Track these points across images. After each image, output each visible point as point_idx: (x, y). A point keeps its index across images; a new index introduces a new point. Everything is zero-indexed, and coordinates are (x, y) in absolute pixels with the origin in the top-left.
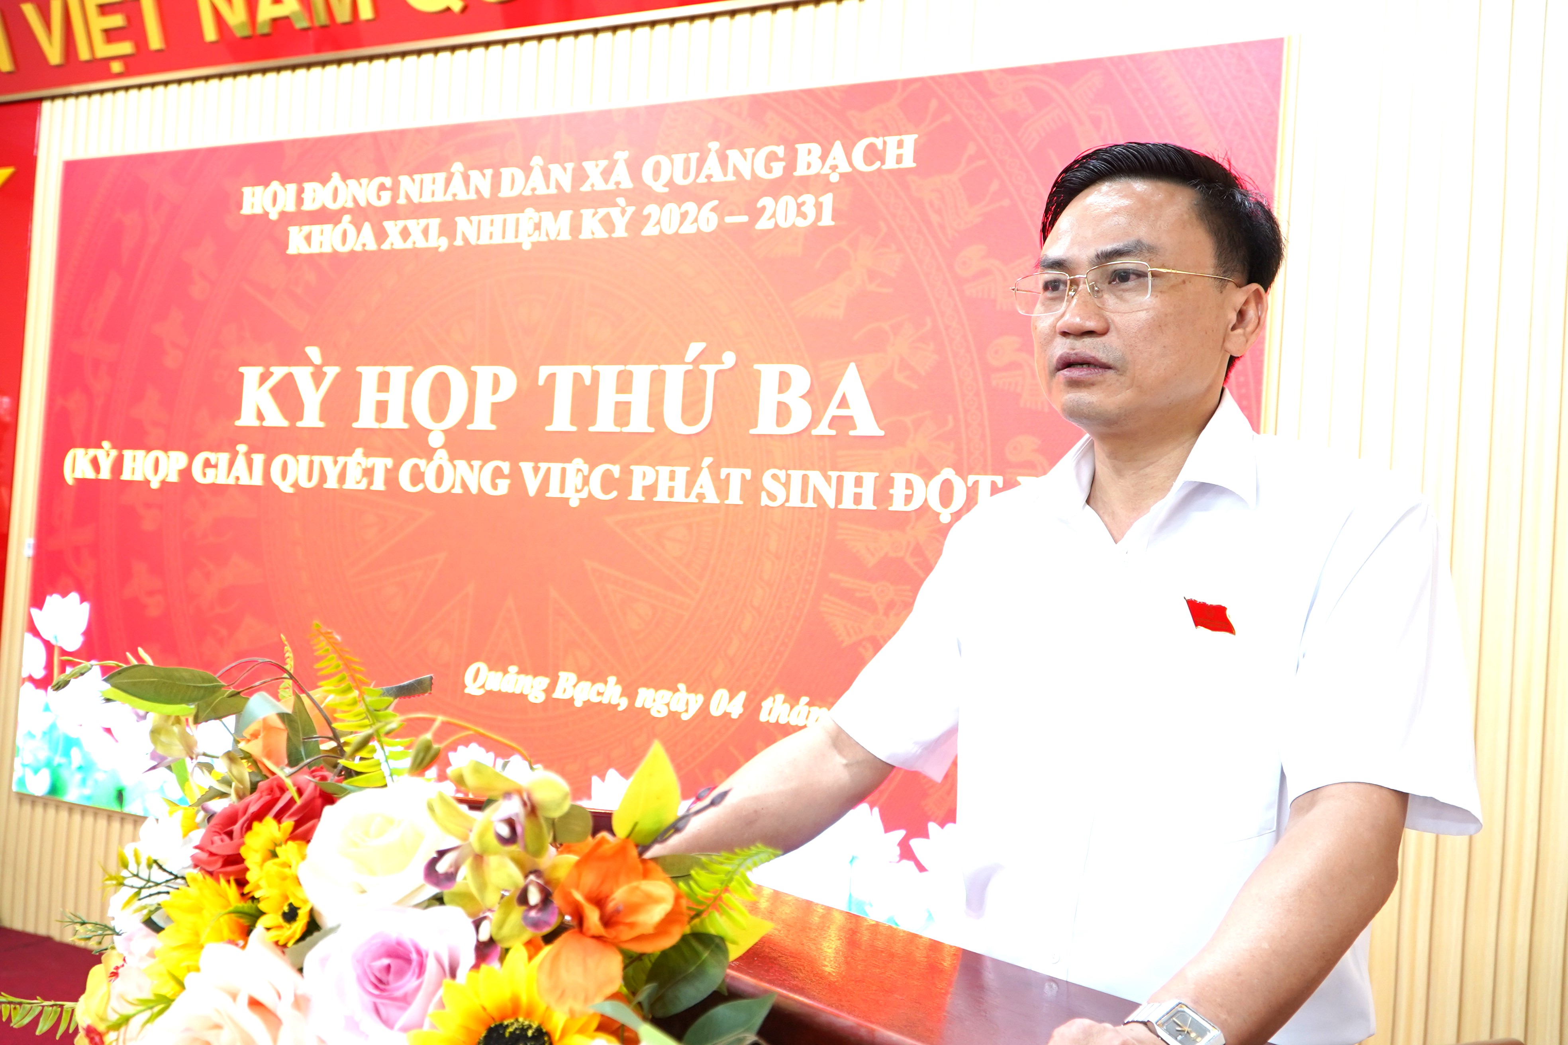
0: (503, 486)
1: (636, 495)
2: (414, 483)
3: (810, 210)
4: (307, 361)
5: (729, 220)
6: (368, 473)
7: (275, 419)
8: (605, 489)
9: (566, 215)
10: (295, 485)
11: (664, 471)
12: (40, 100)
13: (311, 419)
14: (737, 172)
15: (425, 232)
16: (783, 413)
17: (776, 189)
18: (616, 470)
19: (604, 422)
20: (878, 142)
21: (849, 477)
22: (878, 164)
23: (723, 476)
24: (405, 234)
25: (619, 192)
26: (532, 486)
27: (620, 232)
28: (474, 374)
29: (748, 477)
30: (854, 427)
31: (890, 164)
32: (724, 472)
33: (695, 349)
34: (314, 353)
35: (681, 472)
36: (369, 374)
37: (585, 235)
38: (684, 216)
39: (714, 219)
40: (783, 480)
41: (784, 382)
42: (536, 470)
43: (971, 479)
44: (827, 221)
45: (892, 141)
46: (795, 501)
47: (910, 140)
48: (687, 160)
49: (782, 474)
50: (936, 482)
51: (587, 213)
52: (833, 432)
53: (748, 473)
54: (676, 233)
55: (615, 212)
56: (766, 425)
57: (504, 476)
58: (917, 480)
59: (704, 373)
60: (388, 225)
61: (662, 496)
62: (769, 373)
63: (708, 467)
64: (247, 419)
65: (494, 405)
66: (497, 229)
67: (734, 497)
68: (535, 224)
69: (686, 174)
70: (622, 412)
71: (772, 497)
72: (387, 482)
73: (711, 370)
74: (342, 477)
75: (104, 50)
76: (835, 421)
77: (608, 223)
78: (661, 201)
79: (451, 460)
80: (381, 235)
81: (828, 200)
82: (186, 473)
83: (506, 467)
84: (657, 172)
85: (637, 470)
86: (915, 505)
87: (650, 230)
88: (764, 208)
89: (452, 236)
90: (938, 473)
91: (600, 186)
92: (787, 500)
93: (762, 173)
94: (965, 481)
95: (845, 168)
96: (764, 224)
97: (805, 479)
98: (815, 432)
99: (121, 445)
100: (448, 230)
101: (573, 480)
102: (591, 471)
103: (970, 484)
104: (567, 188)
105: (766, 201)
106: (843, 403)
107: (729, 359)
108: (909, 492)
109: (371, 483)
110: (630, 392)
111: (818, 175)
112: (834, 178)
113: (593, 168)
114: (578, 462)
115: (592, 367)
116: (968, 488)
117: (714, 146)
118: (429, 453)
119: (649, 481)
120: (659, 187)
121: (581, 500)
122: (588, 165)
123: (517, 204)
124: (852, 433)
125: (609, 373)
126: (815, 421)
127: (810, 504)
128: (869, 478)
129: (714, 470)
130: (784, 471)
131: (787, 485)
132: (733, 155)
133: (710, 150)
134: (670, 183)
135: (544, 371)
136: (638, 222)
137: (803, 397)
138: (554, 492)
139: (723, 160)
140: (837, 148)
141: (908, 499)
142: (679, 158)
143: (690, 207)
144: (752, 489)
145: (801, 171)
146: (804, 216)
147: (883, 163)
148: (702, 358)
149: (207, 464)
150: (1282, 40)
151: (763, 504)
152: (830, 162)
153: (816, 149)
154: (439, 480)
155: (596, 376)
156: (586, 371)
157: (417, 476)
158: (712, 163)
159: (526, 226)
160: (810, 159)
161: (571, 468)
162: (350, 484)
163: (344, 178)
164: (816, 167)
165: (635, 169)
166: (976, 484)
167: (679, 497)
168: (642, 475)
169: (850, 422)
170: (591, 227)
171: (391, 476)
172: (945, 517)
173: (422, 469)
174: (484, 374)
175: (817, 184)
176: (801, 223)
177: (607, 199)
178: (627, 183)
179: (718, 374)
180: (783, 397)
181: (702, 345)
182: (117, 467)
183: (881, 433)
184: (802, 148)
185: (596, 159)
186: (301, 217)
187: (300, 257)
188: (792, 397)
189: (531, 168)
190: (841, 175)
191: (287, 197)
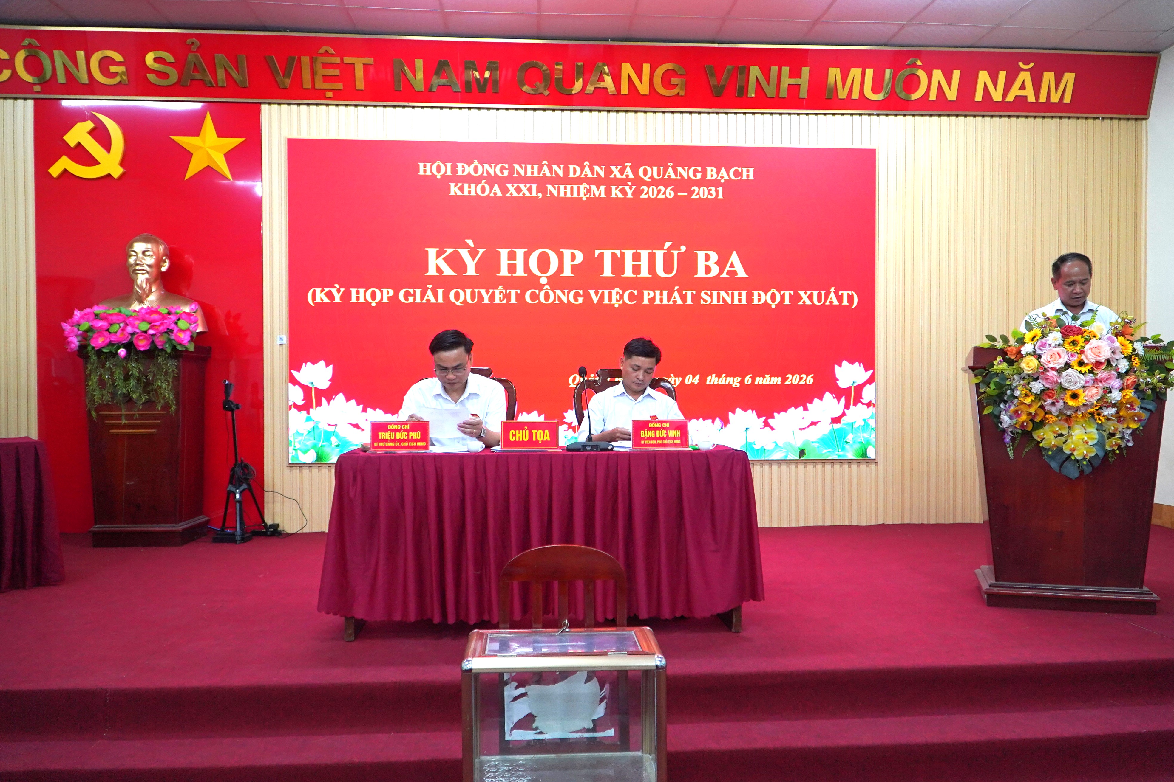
0: (581, 300)
1: (646, 302)
2: (533, 300)
3: (713, 192)
4: (467, 246)
5: (679, 194)
6: (508, 296)
7: (448, 271)
8: (631, 300)
9: (602, 188)
10: (465, 302)
11: (658, 292)
12: (261, 103)
13: (471, 271)
14: (681, 175)
16: (708, 269)
17: (700, 183)
18: (635, 292)
19: (629, 273)
20: (740, 169)
21: (736, 293)
22: (740, 178)
23: (684, 293)
24: (518, 190)
25: (628, 179)
26: (595, 299)
27: (630, 196)
28: (562, 253)
29: (695, 293)
30: (737, 274)
31: (745, 177)
32: (684, 292)
33: (668, 244)
34: (470, 242)
35: (665, 293)
36: (504, 253)
37: (612, 196)
38: (659, 191)
39: (672, 193)
40: (709, 294)
41: (707, 258)
42: (597, 293)
43: (782, 292)
44: (721, 197)
45: (745, 170)
46: (715, 302)
47: (752, 170)
48: (659, 169)
49: (709, 292)
50: (769, 294)
51: (613, 187)
52: (728, 276)
53: (694, 292)
54: (656, 198)
55: (627, 188)
56: (701, 273)
57: (580, 296)
58: (762, 293)
59: (673, 254)
60: (509, 186)
61: (657, 302)
62: (701, 255)
63: (677, 290)
64: (432, 271)
65: (572, 265)
66: (568, 191)
67: (689, 301)
68: (588, 190)
69: (659, 175)
70: (636, 269)
71: (705, 301)
72: (517, 299)
73: (676, 253)
74: (492, 297)
75: (322, 85)
76: (729, 273)
77: (623, 191)
78: (649, 185)
79: (553, 289)
80: (505, 190)
81: (720, 189)
82: (394, 299)
83: (581, 292)
84: (645, 173)
85: (645, 292)
86: (762, 302)
87: (643, 196)
88: (694, 191)
89: (544, 193)
90: (770, 291)
91: (619, 176)
92: (712, 301)
93: (691, 176)
94: (780, 293)
95: (726, 177)
96: (694, 197)
98: (721, 276)
99: (347, 286)
100: (542, 189)
101: (615, 297)
102: (623, 293)
103: (782, 294)
104: (603, 176)
105: (696, 188)
106: (732, 265)
107: (683, 248)
108: (760, 297)
109: (509, 300)
110: (640, 261)
111: (716, 179)
112: (723, 181)
113: (615, 170)
114: (618, 290)
115: (621, 250)
116: (781, 296)
117: (671, 164)
118: (541, 287)
119: (651, 296)
120: (646, 179)
122: (613, 168)
123: (578, 181)
124: (736, 276)
125: (629, 254)
126: (721, 272)
127: (721, 303)
128: (744, 293)
129: (680, 292)
131: (711, 296)
132: (680, 169)
133: (669, 166)
134: (652, 177)
135: (597, 252)
136: (637, 192)
137: (715, 263)
138: (606, 301)
139: (675, 171)
140: (723, 170)
141: (759, 300)
142: (655, 168)
143: (662, 188)
144: (696, 298)
145: (709, 177)
146: (711, 195)
147: (742, 177)
148: (671, 248)
150: (875, 149)
151: (702, 304)
152: (720, 175)
153: (715, 170)
154: (546, 299)
155: (623, 254)
156: (618, 252)
157: (534, 297)
158: (670, 171)
159: (583, 191)
160: (712, 173)
161: (614, 292)
162: (497, 301)
163: (481, 163)
164: (715, 176)
165: (635, 171)
166: (784, 294)
167: (665, 302)
168: (647, 295)
169: (735, 273)
170: (615, 192)
171: (520, 297)
172: (773, 306)
173: (538, 294)
174: (567, 253)
175: (716, 183)
176: (710, 197)
177: (623, 182)
178: (631, 176)
179: (678, 254)
180: (707, 263)
181: (671, 243)
182: (346, 296)
183: (748, 276)
184: (709, 169)
185: (616, 166)
186: (455, 178)
187: (456, 196)
188: (711, 263)
189: (585, 166)
190: (725, 180)
191: (447, 169)
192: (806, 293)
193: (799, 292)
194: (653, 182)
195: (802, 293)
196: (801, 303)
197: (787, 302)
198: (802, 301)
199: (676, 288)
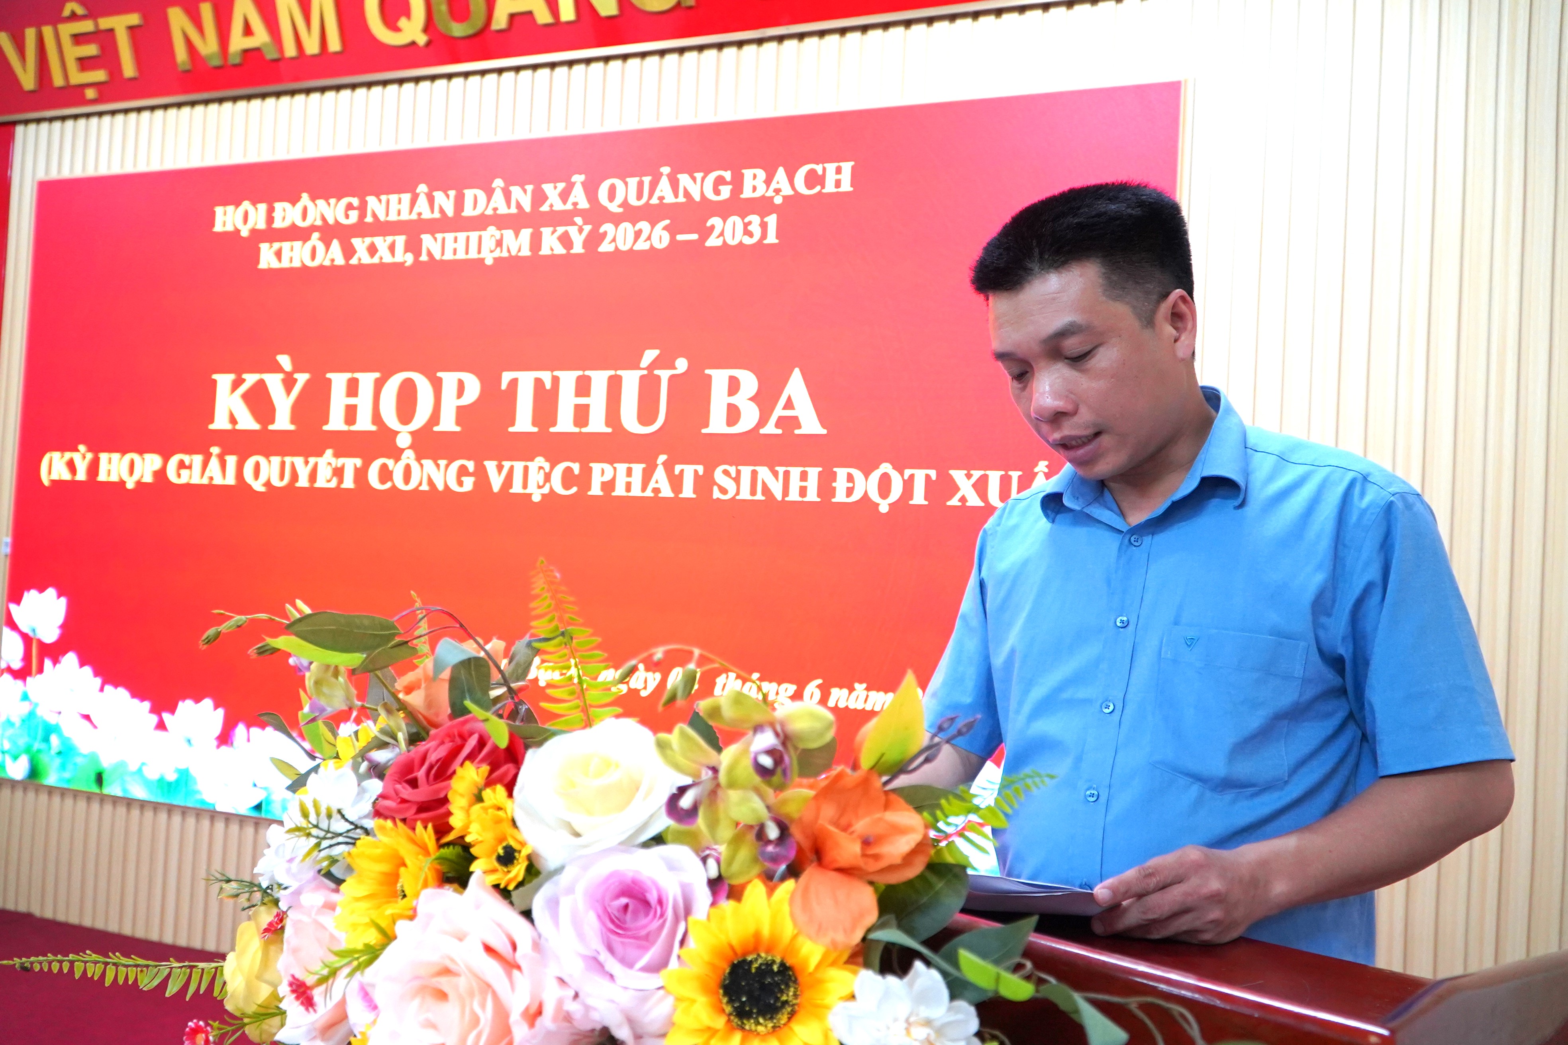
0: (469, 483)
1: (596, 490)
2: (383, 481)
3: (755, 229)
4: (278, 369)
5: (680, 237)
6: (339, 473)
7: (247, 422)
8: (566, 486)
9: (526, 234)
10: (268, 484)
11: (622, 468)
12: (14, 123)
13: (283, 422)
14: (687, 194)
15: (392, 248)
16: (733, 415)
17: (724, 210)
18: (576, 467)
19: (565, 423)
20: (819, 168)
21: (795, 472)
22: (818, 188)
23: (677, 472)
24: (372, 250)
25: (576, 212)
26: (496, 482)
27: (578, 248)
28: (440, 380)
29: (701, 472)
30: (799, 426)
31: (830, 188)
32: (678, 468)
33: (650, 356)
34: (285, 361)
35: (638, 469)
36: (339, 381)
37: (545, 251)
38: (638, 234)
39: (666, 237)
40: (734, 475)
41: (734, 386)
42: (500, 468)
43: (908, 473)
44: (772, 239)
45: (831, 167)
46: (745, 494)
47: (847, 167)
48: (640, 185)
49: (732, 470)
50: (875, 476)
51: (546, 231)
52: (780, 431)
53: (700, 469)
54: (631, 250)
55: (573, 231)
56: (717, 424)
57: (469, 474)
58: (857, 474)
59: (659, 379)
60: (356, 242)
61: (620, 491)
62: (719, 378)
63: (664, 464)
64: (221, 423)
65: (459, 408)
66: (461, 246)
67: (688, 492)
68: (497, 241)
69: (639, 196)
70: (582, 414)
71: (724, 491)
72: (357, 480)
73: (664, 375)
74: (313, 476)
75: (78, 77)
76: (781, 421)
77: (566, 240)
78: (617, 220)
79: (419, 459)
80: (349, 251)
81: (772, 220)
82: (160, 474)
83: (471, 465)
84: (612, 194)
85: (596, 467)
86: (856, 496)
87: (606, 247)
88: (713, 227)
89: (417, 253)
90: (877, 467)
91: (559, 206)
92: (738, 493)
93: (710, 195)
94: (902, 475)
95: (787, 191)
96: (713, 241)
97: (754, 474)
98: (762, 431)
99: (96, 448)
100: (413, 246)
101: (536, 477)
102: (552, 468)
103: (906, 477)
104: (527, 208)
105: (715, 221)
106: (789, 405)
107: (682, 365)
108: (851, 485)
109: (341, 481)
110: (589, 396)
111: (763, 197)
112: (778, 200)
113: (552, 191)
114: (540, 461)
115: (552, 372)
116: (904, 481)
117: (666, 170)
118: (396, 454)
119: (608, 477)
120: (614, 207)
121: (543, 495)
122: (548, 188)
123: (480, 223)
124: (797, 432)
125: (568, 379)
126: (763, 421)
127: (759, 496)
128: (814, 473)
129: (669, 467)
130: (734, 468)
131: (737, 480)
132: (684, 179)
133: (662, 174)
134: (625, 204)
135: (507, 377)
136: (594, 239)
137: (751, 399)
138: (517, 488)
139: (674, 184)
140: (781, 173)
141: (850, 492)
142: (633, 182)
143: (644, 225)
144: (704, 483)
145: (747, 193)
146: (750, 234)
147: (823, 187)
148: (656, 364)
149: (182, 465)
150: (1179, 83)
151: (715, 497)
152: (774, 185)
153: (761, 174)
154: (407, 478)
155: (556, 380)
156: (546, 377)
157: (385, 474)
158: (664, 186)
159: (489, 242)
160: (755, 183)
161: (533, 466)
162: (321, 483)
163: (313, 199)
164: (761, 191)
165: (591, 191)
166: (912, 477)
167: (636, 491)
168: (600, 472)
169: (794, 422)
170: (551, 244)
171: (361, 475)
172: (884, 508)
173: (391, 469)
174: (449, 379)
175: (762, 206)
176: (748, 241)
177: (565, 218)
178: (584, 204)
179: (672, 378)
180: (733, 400)
181: (656, 352)
182: (93, 469)
183: (824, 432)
184: (748, 173)
185: (555, 181)
186: (271, 234)
187: (270, 271)
188: (742, 400)
189: (493, 190)
190: (784, 197)
191: (257, 216)
192: (969, 476)
193: (952, 472)
194: (631, 214)
195: (958, 475)
196: (954, 502)
197: (919, 498)
198: (958, 496)
199: (662, 458)
